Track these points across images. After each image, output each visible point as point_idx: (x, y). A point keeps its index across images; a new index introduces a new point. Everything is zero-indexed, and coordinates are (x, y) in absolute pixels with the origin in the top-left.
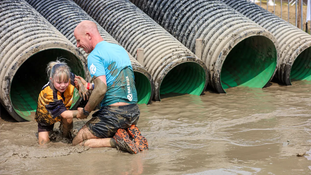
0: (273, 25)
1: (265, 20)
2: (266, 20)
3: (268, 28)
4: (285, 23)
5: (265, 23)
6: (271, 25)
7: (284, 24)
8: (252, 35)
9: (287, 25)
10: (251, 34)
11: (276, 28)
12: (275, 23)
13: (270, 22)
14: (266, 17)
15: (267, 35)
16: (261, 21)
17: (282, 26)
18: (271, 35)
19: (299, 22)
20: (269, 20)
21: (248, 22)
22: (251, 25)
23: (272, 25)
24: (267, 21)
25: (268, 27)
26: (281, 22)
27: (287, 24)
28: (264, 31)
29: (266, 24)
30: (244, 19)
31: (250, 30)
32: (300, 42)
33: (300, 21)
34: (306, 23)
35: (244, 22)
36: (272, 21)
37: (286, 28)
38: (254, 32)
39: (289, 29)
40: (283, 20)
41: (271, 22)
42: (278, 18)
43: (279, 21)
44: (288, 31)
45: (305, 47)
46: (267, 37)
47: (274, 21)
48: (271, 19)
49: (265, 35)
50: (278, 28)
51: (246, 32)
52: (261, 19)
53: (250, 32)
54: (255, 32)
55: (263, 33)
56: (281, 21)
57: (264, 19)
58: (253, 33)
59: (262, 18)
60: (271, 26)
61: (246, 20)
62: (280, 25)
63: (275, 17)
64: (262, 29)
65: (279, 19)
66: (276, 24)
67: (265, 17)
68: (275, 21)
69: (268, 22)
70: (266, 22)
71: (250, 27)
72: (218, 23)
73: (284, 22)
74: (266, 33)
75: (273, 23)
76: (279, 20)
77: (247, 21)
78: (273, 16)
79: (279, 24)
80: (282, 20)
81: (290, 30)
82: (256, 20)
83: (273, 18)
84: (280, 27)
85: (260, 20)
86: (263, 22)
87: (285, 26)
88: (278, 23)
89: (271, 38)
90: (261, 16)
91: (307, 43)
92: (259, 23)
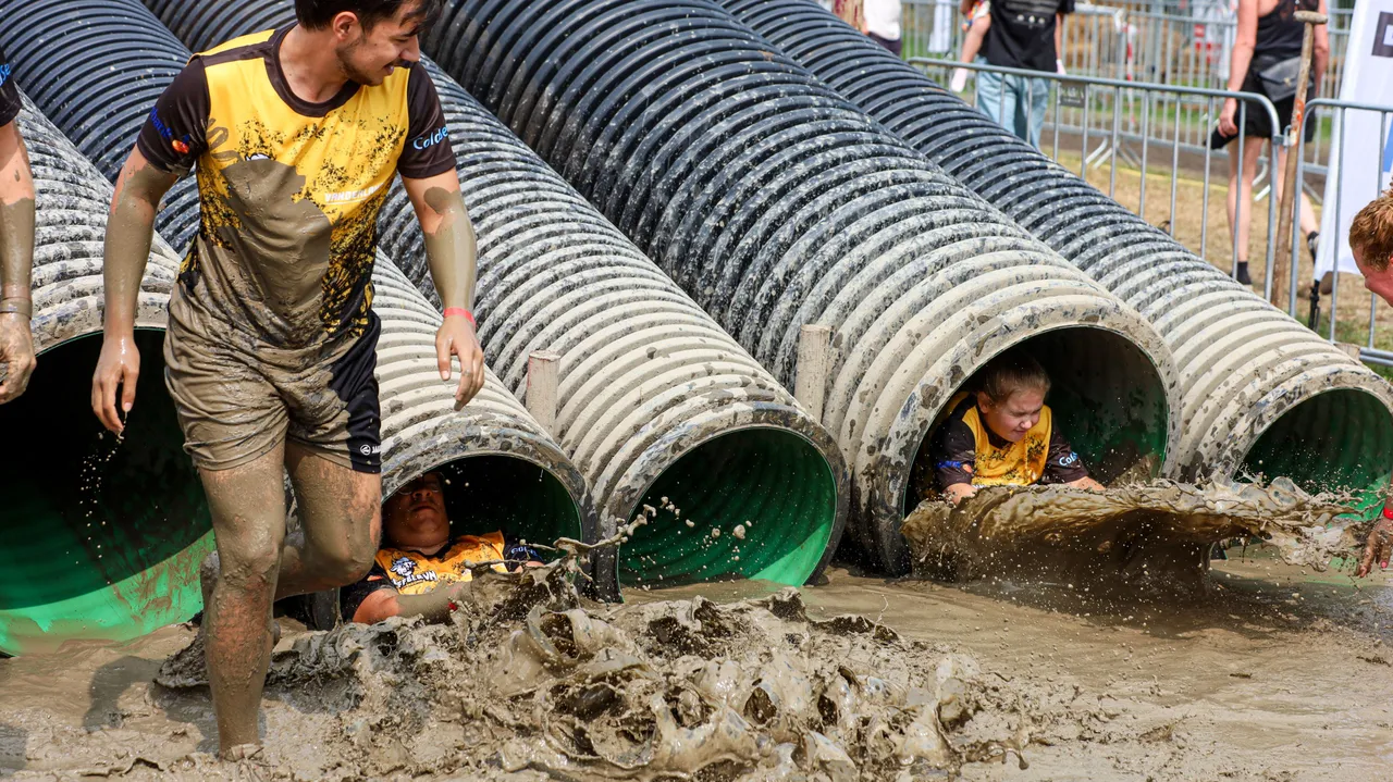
0: (1162, 284)
1: (1123, 261)
2: (1131, 257)
3: (1136, 296)
4: (1216, 278)
5: (1122, 271)
6: (1150, 282)
7: (1207, 284)
8: (1058, 322)
9: (1221, 289)
10: (1054, 320)
11: (1171, 300)
12: (1168, 274)
13: (1146, 267)
14: (1130, 247)
15: (1126, 328)
16: (1105, 261)
17: (1201, 292)
18: (1144, 330)
19: (1281, 278)
20: (1142, 261)
21: (1046, 263)
22: (1059, 277)
23: (1154, 285)
24: (1134, 264)
25: (1136, 290)
26: (1198, 274)
27: (1223, 284)
28: (1118, 307)
29: (1129, 275)
30: (1029, 249)
31: (1051, 302)
32: (1276, 368)
33: (1285, 271)
34: (1313, 284)
35: (1025, 262)
36: (1155, 264)
37: (1219, 302)
38: (1070, 310)
39: (1229, 306)
40: (1207, 265)
41: (1153, 271)
42: (1186, 255)
43: (1186, 269)
44: (1227, 314)
45: (1301, 393)
46: (1130, 337)
47: (1163, 268)
48: (1154, 257)
49: (1119, 329)
50: (1180, 301)
51: (1032, 308)
52: (1106, 253)
53: (1053, 310)
54: (1074, 310)
55: (1108, 319)
56: (1194, 269)
57: (1121, 253)
58: (1066, 313)
59: (1114, 249)
60: (1151, 290)
61: (1036, 254)
62: (1190, 287)
63: (1169, 250)
64: (1107, 298)
65: (1185, 259)
66: (1174, 278)
67: (1125, 245)
68: (1172, 265)
69: (1139, 270)
70: (1127, 270)
71: (1053, 287)
72: (908, 258)
73: (1211, 275)
74: (1124, 317)
75: (1161, 276)
76: (1190, 265)
77: (1041, 257)
78: (1161, 245)
79: (1188, 282)
80: (1200, 264)
81: (1238, 310)
82: (1082, 255)
83: (1160, 250)
84: (1191, 296)
85: (1100, 256)
86: (1114, 265)
87: (1213, 290)
88: (1183, 277)
89: (1147, 343)
90: (1107, 238)
91: (1310, 373)
92: (1098, 269)
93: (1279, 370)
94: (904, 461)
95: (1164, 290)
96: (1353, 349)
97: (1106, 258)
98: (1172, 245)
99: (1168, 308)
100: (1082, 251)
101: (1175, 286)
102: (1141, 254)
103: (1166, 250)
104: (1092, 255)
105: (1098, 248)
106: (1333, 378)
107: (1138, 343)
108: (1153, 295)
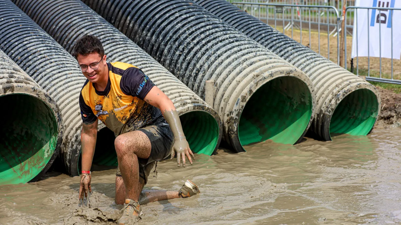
0: (308, 62)
1: (296, 56)
2: (299, 55)
3: (301, 66)
4: (323, 60)
5: (296, 59)
6: (305, 62)
7: (321, 61)
9: (325, 63)
10: (278, 75)
11: (311, 67)
12: (310, 59)
13: (303, 58)
14: (298, 52)
15: (298, 75)
16: (291, 57)
17: (319, 64)
18: (304, 76)
19: (342, 58)
20: (302, 56)
21: (274, 58)
22: (278, 62)
23: (306, 63)
24: (299, 57)
25: (301, 64)
26: (318, 59)
27: (325, 61)
28: (296, 70)
29: (298, 60)
30: (269, 55)
31: (276, 69)
33: (343, 56)
34: (351, 59)
35: (268, 59)
36: (306, 57)
37: (325, 66)
39: (327, 67)
40: (321, 56)
41: (305, 59)
42: (314, 54)
43: (315, 58)
44: (327, 70)
45: (349, 91)
46: (300, 78)
47: (308, 58)
48: (305, 55)
49: (296, 76)
50: (313, 67)
51: (271, 71)
52: (291, 54)
54: (283, 71)
55: (293, 73)
56: (317, 57)
57: (296, 54)
58: (281, 72)
59: (294, 53)
60: (305, 64)
61: (272, 56)
62: (316, 63)
63: (310, 52)
64: (292, 67)
65: (314, 55)
66: (311, 60)
67: (297, 52)
68: (310, 57)
69: (301, 59)
70: (298, 59)
71: (277, 65)
72: (235, 59)
73: (322, 59)
75: (308, 60)
76: (316, 56)
77: (273, 57)
78: (307, 51)
79: (315, 61)
80: (318, 56)
81: (330, 68)
82: (285, 55)
84: (316, 65)
86: (294, 58)
87: (323, 63)
88: (314, 60)
90: (291, 50)
91: (352, 85)
92: (290, 59)
93: (343, 85)
94: (237, 118)
95: (309, 64)
96: (364, 77)
98: (310, 51)
99: (310, 69)
100: (284, 54)
101: (312, 63)
102: (302, 54)
103: (308, 52)
104: (287, 55)
105: (289, 53)
106: (358, 86)
107: (302, 80)
108: (306, 66)
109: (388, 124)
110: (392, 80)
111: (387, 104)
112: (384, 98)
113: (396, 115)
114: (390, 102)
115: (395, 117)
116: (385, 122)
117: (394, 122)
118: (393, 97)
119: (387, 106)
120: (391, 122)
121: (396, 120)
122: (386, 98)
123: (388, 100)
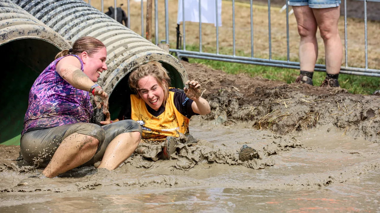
0: (76, 21)
1: (60, 12)
2: (64, 10)
3: (64, 27)
4: (101, 17)
5: (59, 16)
6: (71, 20)
7: (96, 20)
8: (17, 36)
9: (103, 22)
10: (14, 36)
11: (80, 28)
12: (80, 16)
13: (70, 14)
14: (63, 6)
15: (49, 38)
16: (52, 13)
17: (94, 24)
18: (58, 39)
19: (150, 21)
20: (68, 12)
21: (14, 12)
22: (19, 17)
23: (73, 22)
24: (64, 13)
25: (65, 24)
26: (93, 16)
27: (104, 19)
28: (44, 29)
29: (62, 18)
30: (7, 7)
31: (12, 28)
32: (124, 54)
33: (151, 17)
35: (4, 12)
36: (74, 12)
37: (101, 27)
38: (22, 31)
39: (105, 29)
40: (99, 12)
41: (73, 16)
42: (89, 8)
43: (88, 14)
44: (104, 32)
45: (134, 64)
46: (51, 42)
47: (77, 14)
48: (74, 10)
49: (46, 39)
50: (84, 28)
51: (4, 31)
52: (53, 9)
53: (13, 31)
54: (24, 31)
55: (40, 35)
56: (92, 14)
57: (59, 9)
58: (20, 33)
59: (56, 7)
60: (71, 24)
61: (9, 8)
62: (88, 22)
63: (82, 6)
64: (39, 25)
65: (88, 10)
66: (82, 18)
67: (62, 5)
68: (81, 13)
69: (67, 15)
70: (61, 16)
71: (14, 22)
73: (99, 16)
74: (47, 33)
75: (76, 17)
76: (90, 12)
77: (12, 10)
78: (78, 4)
79: (88, 19)
80: (94, 12)
81: (109, 30)
82: (42, 11)
83: (77, 7)
84: (89, 25)
85: (50, 11)
86: (56, 14)
87: (100, 22)
88: (86, 17)
89: (60, 45)
90: (53, 3)
91: (138, 55)
92: (49, 16)
93: (126, 55)
95: (77, 24)
97: (53, 11)
98: (83, 4)
99: (79, 31)
100: (42, 9)
101: (82, 22)
102: (69, 9)
103: (80, 6)
104: (46, 10)
105: (49, 8)
106: (149, 57)
107: (56, 45)
108: (73, 26)
109: (207, 119)
110: (235, 56)
111: (208, 89)
112: (205, 81)
113: (220, 106)
114: (215, 87)
115: (218, 108)
116: (203, 118)
117: (216, 117)
118: (219, 79)
119: (208, 92)
120: (211, 116)
121: (219, 114)
122: (209, 81)
123: (211, 84)
